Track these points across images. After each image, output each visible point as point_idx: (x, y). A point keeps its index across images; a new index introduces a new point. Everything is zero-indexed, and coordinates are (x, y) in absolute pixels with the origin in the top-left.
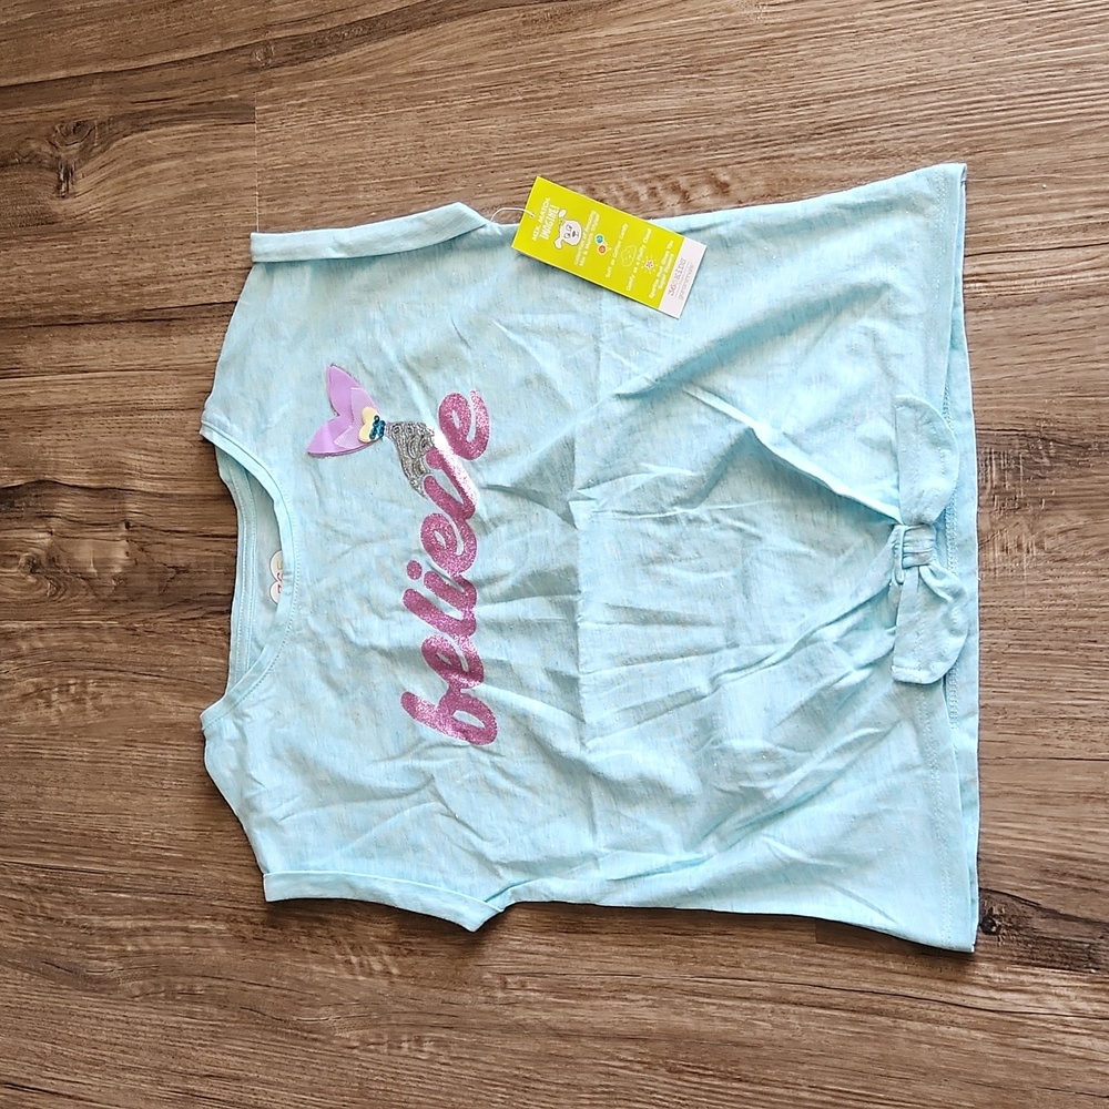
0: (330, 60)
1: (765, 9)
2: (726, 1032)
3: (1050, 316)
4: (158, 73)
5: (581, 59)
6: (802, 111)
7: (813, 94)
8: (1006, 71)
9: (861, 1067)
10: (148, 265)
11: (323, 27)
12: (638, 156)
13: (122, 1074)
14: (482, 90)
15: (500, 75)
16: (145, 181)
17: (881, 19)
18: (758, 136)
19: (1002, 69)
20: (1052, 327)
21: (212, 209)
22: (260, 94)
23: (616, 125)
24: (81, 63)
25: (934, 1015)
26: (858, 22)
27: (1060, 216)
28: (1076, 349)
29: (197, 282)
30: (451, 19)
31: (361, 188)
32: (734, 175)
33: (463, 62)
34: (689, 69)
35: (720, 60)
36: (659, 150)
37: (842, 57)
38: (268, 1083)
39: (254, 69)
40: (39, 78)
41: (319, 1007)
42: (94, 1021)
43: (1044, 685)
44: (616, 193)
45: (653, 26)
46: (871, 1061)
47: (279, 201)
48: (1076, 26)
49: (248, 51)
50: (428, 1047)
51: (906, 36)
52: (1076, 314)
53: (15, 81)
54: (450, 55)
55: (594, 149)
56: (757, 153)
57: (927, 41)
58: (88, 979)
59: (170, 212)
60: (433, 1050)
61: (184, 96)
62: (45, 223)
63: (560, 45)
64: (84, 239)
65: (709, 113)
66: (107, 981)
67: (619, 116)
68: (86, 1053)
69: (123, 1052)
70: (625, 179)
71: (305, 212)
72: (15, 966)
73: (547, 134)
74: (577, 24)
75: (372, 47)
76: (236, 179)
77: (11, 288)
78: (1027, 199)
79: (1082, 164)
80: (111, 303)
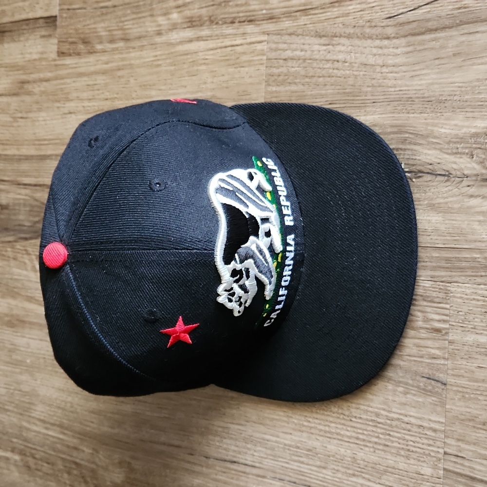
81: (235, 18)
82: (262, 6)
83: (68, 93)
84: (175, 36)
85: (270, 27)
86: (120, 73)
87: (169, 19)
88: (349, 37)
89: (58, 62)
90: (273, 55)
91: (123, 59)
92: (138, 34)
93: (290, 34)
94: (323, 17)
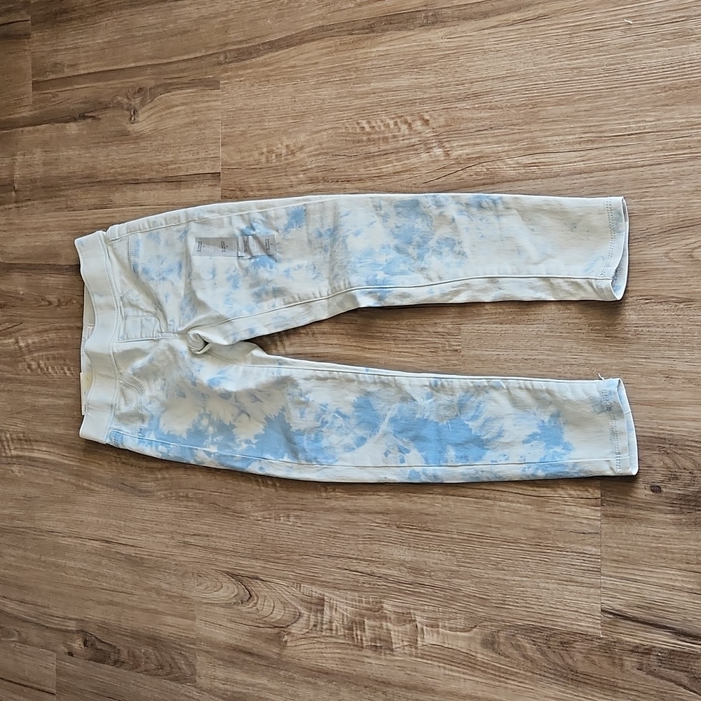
0: (254, 60)
1: (446, 40)
2: (423, 509)
3: (565, 182)
4: (176, 65)
5: (366, 61)
6: (460, 87)
7: (466, 80)
8: (547, 71)
9: (480, 523)
10: (171, 155)
11: (251, 44)
12: (391, 107)
13: (155, 535)
14: (321, 75)
15: (329, 68)
16: (169, 116)
17: (496, 46)
18: (442, 98)
19: (546, 70)
20: (566, 187)
22: (222, 76)
23: (379, 92)
24: (142, 60)
25: (510, 499)
26: (485, 47)
27: (570, 137)
29: (193, 164)
30: (308, 41)
31: (267, 120)
32: (431, 116)
33: (313, 62)
34: (412, 67)
36: (399, 104)
37: (478, 63)
38: (221, 538)
39: (220, 64)
41: (244, 502)
42: (143, 511)
43: (560, 349)
44: (379, 124)
45: (397, 47)
46: (484, 520)
47: (230, 126)
48: (577, 51)
49: (217, 55)
50: (292, 519)
51: (506, 54)
52: (575, 181)
53: (111, 68)
54: (307, 59)
55: (371, 103)
56: (442, 106)
57: (515, 56)
58: (140, 491)
59: (181, 130)
60: (295, 520)
61: (188, 76)
62: (124, 136)
63: (356, 55)
64: (142, 143)
65: (420, 88)
66: (148, 492)
67: (381, 88)
68: (140, 526)
69: (156, 524)
70: (384, 117)
71: (242, 131)
72: (108, 486)
73: (350, 96)
74: (363, 45)
75: (270, 55)
76: (211, 116)
77: (108, 166)
78: (555, 129)
79: (579, 114)
80: (154, 173)
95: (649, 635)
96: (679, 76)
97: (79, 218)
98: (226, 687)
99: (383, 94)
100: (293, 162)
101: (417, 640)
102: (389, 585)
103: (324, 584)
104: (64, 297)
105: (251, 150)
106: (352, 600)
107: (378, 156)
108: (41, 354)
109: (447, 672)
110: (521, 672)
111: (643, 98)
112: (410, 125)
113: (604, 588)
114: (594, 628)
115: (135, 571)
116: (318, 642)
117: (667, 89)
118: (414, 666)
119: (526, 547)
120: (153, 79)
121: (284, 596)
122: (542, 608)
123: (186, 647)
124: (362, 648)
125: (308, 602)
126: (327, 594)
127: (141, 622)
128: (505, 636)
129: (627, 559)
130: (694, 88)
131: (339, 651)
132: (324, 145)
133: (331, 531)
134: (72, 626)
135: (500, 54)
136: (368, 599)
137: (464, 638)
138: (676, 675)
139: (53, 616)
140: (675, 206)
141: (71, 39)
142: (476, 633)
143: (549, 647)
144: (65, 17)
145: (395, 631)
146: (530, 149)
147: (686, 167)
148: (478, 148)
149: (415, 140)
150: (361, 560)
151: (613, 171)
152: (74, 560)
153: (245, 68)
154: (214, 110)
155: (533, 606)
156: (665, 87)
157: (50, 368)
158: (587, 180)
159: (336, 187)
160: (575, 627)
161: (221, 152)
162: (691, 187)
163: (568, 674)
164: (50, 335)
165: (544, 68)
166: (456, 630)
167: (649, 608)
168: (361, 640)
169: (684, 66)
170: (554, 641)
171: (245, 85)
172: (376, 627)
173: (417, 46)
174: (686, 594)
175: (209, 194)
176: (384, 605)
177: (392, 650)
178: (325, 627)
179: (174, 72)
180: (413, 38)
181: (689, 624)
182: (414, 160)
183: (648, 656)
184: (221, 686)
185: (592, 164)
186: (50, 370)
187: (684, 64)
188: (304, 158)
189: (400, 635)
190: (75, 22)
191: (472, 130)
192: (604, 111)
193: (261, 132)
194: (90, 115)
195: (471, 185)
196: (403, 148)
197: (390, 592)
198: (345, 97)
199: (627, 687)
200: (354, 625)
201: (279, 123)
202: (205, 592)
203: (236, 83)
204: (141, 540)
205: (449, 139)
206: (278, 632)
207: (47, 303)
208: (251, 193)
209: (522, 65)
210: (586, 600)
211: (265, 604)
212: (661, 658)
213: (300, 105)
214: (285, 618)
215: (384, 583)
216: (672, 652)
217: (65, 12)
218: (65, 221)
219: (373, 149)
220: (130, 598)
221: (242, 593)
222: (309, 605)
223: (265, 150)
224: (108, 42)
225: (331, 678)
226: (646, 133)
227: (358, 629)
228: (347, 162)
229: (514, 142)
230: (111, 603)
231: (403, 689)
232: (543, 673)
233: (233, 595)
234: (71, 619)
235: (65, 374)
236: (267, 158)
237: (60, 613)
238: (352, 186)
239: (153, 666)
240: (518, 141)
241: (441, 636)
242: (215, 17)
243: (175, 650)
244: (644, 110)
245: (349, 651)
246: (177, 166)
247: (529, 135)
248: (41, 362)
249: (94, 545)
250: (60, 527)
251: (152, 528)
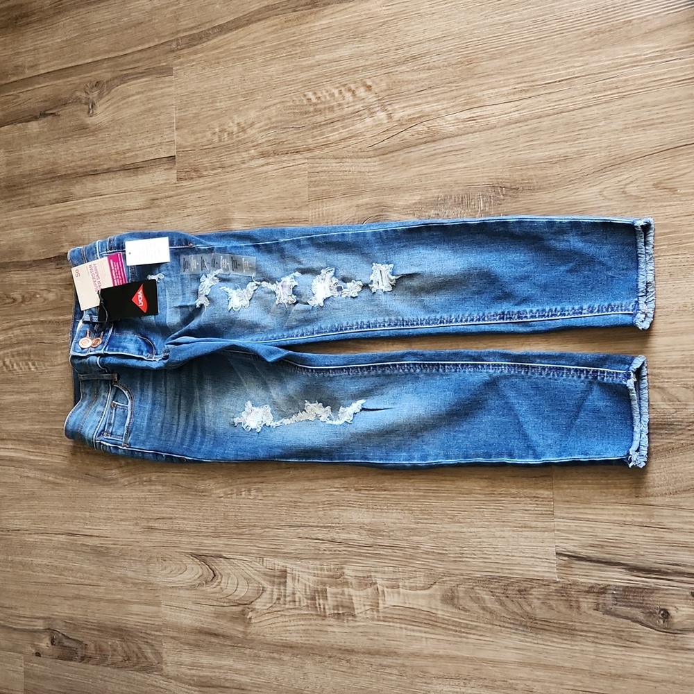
0: (204, 45)
1: (384, 8)
3: (502, 133)
4: (131, 57)
5: (309, 36)
6: (399, 51)
7: (405, 44)
8: (481, 28)
10: (128, 144)
11: (201, 30)
12: (334, 77)
13: (120, 523)
14: (268, 53)
15: (276, 45)
16: (126, 106)
18: (382, 64)
19: (479, 27)
20: (502, 137)
21: (155, 116)
22: (175, 62)
23: (323, 64)
24: (99, 55)
26: (422, 11)
27: (504, 89)
28: (513, 146)
29: (149, 150)
30: (255, 22)
31: (218, 101)
32: (373, 82)
33: (260, 41)
34: (354, 36)
35: (366, 32)
36: (344, 73)
37: (415, 26)
38: (184, 519)
39: (172, 51)
40: (80, 63)
41: (206, 480)
42: (108, 499)
44: (325, 94)
45: (339, 19)
47: (183, 110)
48: (507, 6)
49: (169, 43)
50: (253, 493)
51: (441, 16)
52: (511, 131)
53: (70, 65)
54: (254, 38)
55: (315, 75)
56: (383, 71)
57: (449, 17)
58: (105, 480)
59: (138, 118)
60: (256, 494)
61: (144, 66)
62: (83, 129)
63: (301, 30)
64: (101, 135)
65: (362, 55)
66: (113, 480)
67: (325, 60)
68: (104, 514)
69: (120, 512)
70: (329, 87)
71: (195, 113)
72: (72, 477)
73: (296, 70)
74: (307, 20)
75: (222, 37)
76: (165, 101)
77: (68, 160)
78: (491, 82)
79: (512, 66)
80: (112, 163)
81: (288, 151)
82: (303, 144)
83: (186, 204)
84: (253, 163)
85: (309, 155)
86: (220, 188)
87: (249, 154)
88: (351, 158)
89: (177, 185)
90: (311, 170)
91: (221, 179)
92: (230, 164)
93: (320, 158)
94: (337, 148)
95: (603, 574)
96: (603, 20)
97: (41, 214)
98: (193, 672)
99: (327, 65)
100: (244, 139)
101: (378, 603)
102: (350, 549)
103: (287, 556)
104: (28, 293)
105: (204, 131)
106: (314, 569)
107: (324, 125)
108: (6, 351)
109: (409, 633)
110: (482, 625)
111: (570, 45)
112: (353, 92)
113: (558, 530)
114: (550, 572)
115: (101, 562)
116: (282, 615)
117: (592, 34)
118: (376, 630)
119: (482, 497)
120: (109, 72)
121: (248, 571)
122: (499, 557)
123: (152, 635)
124: (325, 616)
125: (271, 576)
126: (290, 565)
127: (107, 614)
128: (464, 589)
129: (578, 499)
130: (618, 30)
131: (302, 622)
132: (273, 120)
133: (291, 501)
134: (40, 625)
135: (435, 16)
136: (329, 566)
137: (424, 597)
138: (632, 612)
139: (20, 617)
140: (606, 145)
141: (30, 41)
142: (436, 590)
143: (507, 597)
144: (24, 21)
145: (356, 596)
146: (467, 104)
147: (614, 106)
148: (418, 108)
149: (359, 106)
150: (321, 527)
151: (546, 118)
152: (41, 556)
153: (196, 53)
154: (168, 95)
155: (490, 556)
156: (591, 33)
157: (15, 364)
158: (523, 128)
159: (287, 159)
160: (532, 573)
161: (176, 136)
162: (620, 125)
163: (527, 622)
164: (15, 332)
165: (477, 25)
166: (416, 588)
167: (602, 546)
168: (324, 609)
169: (607, 11)
170: (513, 590)
171: (196, 69)
172: (338, 593)
173: (358, 16)
174: (636, 528)
175: (165, 178)
176: (345, 571)
177: (354, 616)
178: (288, 599)
179: (129, 63)
180: (353, 9)
181: (642, 558)
182: (359, 126)
183: (603, 595)
184: (188, 671)
185: (527, 112)
186: (15, 367)
187: (607, 9)
188: (255, 134)
189: (362, 599)
190: (34, 25)
191: (412, 92)
192: (535, 61)
193: (213, 113)
194: (51, 112)
195: (414, 144)
196: (348, 115)
197: (351, 557)
198: (292, 71)
199: (585, 629)
200: (317, 594)
201: (231, 102)
202: (169, 575)
203: (188, 68)
204: (107, 529)
205: (390, 102)
206: (242, 610)
207: (11, 300)
208: (205, 173)
209: (456, 25)
210: (541, 544)
211: (229, 582)
212: (616, 596)
213: (249, 83)
214: (249, 594)
215: (345, 548)
216: (626, 589)
217: (26, 15)
218: (28, 217)
219: (319, 119)
220: (96, 590)
221: (206, 573)
222: (272, 579)
223: (217, 130)
224: (67, 40)
225: (296, 652)
226: (576, 77)
227: (321, 597)
228: (296, 134)
229: (452, 99)
230: (77, 597)
231: (366, 655)
232: (502, 624)
233: (197, 576)
234: (38, 618)
235: (30, 369)
236: (219, 137)
237: (28, 613)
238: (301, 157)
239: (120, 658)
240: (456, 97)
241: (401, 597)
242: (167, 7)
243: (142, 639)
244: (573, 56)
245: (312, 622)
246: (134, 153)
247: (465, 91)
248: (6, 360)
249: (61, 539)
250: (26, 525)
251: (116, 516)
